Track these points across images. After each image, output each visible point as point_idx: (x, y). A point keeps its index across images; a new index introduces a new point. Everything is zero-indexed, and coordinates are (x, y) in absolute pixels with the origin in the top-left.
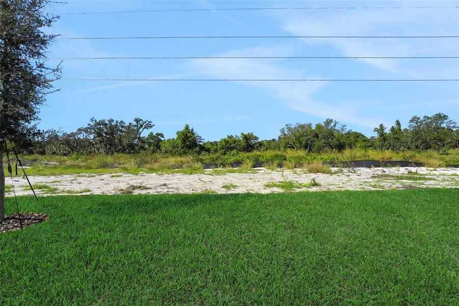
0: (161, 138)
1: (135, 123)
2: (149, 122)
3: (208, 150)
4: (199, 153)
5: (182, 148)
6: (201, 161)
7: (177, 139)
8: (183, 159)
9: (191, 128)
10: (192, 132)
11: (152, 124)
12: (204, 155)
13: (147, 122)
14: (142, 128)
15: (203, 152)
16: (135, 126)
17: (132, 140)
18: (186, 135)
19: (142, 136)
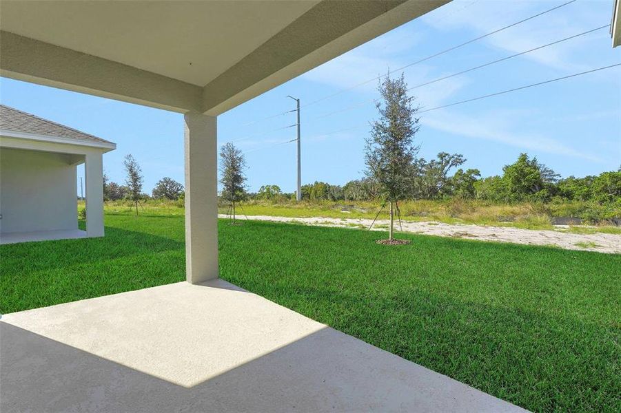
0: (475, 177)
1: (438, 160)
2: (459, 156)
3: (569, 195)
4: (547, 199)
5: (513, 192)
6: (549, 212)
7: (504, 178)
8: (516, 209)
9: (531, 159)
10: (534, 166)
11: (463, 158)
12: (557, 203)
13: (456, 157)
14: (449, 166)
15: (556, 199)
16: (439, 163)
17: (436, 182)
18: (522, 170)
19: (448, 176)
